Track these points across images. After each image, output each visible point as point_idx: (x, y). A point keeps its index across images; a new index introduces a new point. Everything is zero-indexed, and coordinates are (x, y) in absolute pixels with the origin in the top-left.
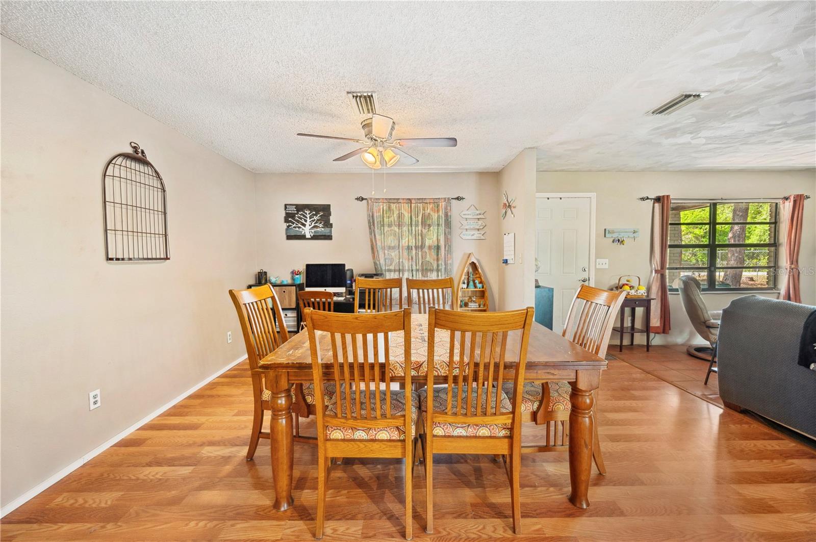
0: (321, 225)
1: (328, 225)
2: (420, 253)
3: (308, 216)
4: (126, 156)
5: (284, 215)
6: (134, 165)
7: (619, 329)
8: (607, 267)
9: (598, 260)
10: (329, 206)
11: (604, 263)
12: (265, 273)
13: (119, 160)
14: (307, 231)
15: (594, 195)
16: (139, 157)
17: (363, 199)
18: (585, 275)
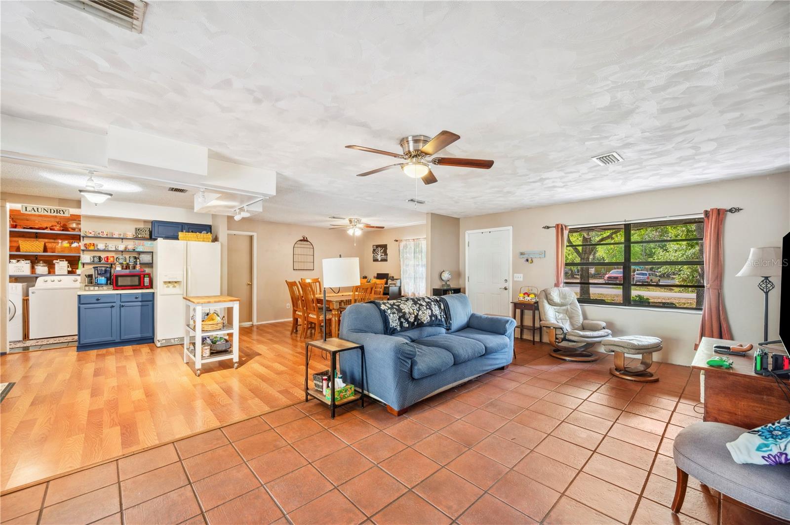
0: (383, 255)
1: (386, 254)
3: (379, 250)
4: (301, 240)
5: (372, 250)
6: (305, 243)
7: (532, 328)
8: (522, 279)
9: (515, 275)
10: (386, 245)
11: (519, 277)
12: (366, 277)
13: (296, 246)
14: (379, 258)
15: (510, 228)
16: (305, 240)
17: (397, 241)
18: (506, 285)
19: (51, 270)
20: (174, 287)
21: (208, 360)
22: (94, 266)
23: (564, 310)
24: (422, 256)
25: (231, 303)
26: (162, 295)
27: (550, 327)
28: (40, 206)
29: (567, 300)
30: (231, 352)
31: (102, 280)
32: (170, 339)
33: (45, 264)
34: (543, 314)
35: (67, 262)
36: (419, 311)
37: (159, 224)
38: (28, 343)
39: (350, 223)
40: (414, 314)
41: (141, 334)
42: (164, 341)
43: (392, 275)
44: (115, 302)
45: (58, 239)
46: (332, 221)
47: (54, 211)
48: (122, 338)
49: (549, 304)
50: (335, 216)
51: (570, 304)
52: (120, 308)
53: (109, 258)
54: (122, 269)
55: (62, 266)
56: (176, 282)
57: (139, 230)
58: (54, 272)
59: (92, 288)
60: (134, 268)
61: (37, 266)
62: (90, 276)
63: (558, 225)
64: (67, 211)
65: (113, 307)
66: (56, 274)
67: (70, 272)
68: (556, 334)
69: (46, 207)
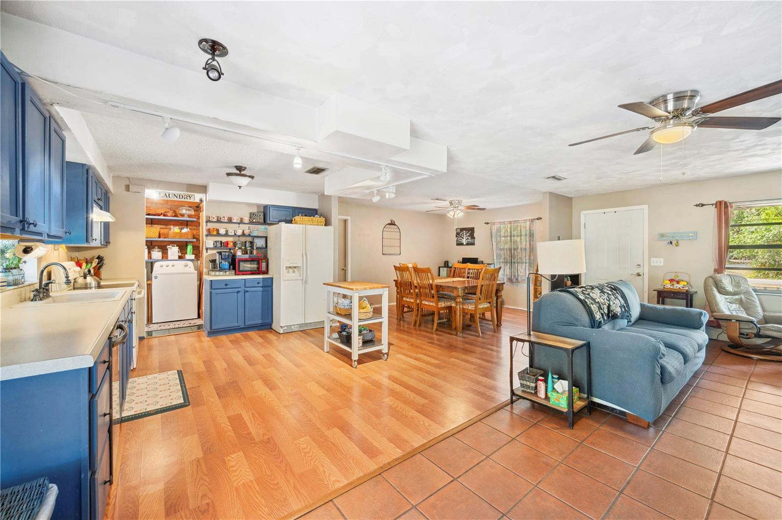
0: (470, 238)
1: (473, 237)
2: (516, 253)
3: (465, 234)
4: (389, 224)
5: (456, 234)
6: (392, 226)
8: (662, 264)
9: (652, 259)
10: (474, 228)
11: (658, 262)
12: (448, 262)
13: (385, 229)
14: (464, 241)
15: (646, 207)
16: (392, 224)
17: (488, 223)
18: (639, 271)
19: (165, 256)
20: (294, 272)
21: (364, 350)
22: (217, 251)
23: (737, 300)
24: (521, 239)
25: (382, 289)
26: (285, 281)
27: (731, 320)
28: (171, 192)
29: (742, 288)
30: (380, 342)
31: (226, 264)
32: (291, 326)
33: (159, 250)
34: (714, 305)
35: (178, 247)
36: (609, 301)
37: (274, 209)
38: (153, 327)
39: (451, 205)
40: (605, 304)
41: (262, 320)
42: (286, 328)
43: (481, 260)
44: (240, 288)
45: (170, 225)
46: (436, 203)
47: (182, 196)
48: (246, 324)
49: (720, 292)
50: (439, 198)
51: (744, 293)
52: (244, 293)
53: (229, 243)
54: (242, 254)
55: (173, 251)
56: (295, 267)
57: (253, 214)
58: (167, 257)
59: (217, 273)
60: (251, 253)
61: (153, 251)
62: (213, 261)
63: (720, 202)
64: (193, 196)
65: (238, 292)
66: (169, 259)
67: (180, 258)
68: (740, 329)
69: (176, 192)
